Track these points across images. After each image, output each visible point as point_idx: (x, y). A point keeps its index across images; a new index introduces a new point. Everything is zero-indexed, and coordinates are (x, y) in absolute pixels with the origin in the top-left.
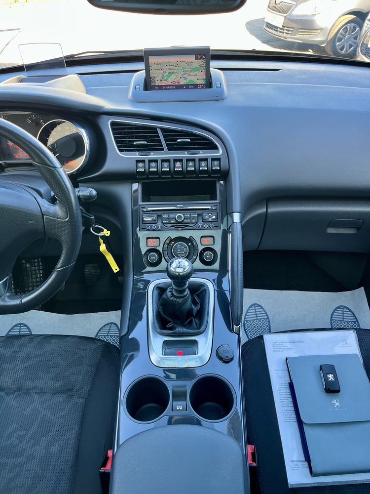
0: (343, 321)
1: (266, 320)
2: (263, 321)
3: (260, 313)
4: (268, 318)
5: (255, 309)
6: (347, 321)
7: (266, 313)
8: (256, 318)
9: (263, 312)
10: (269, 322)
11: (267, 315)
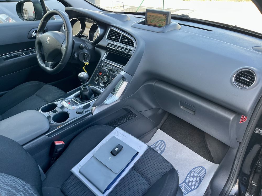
0: (198, 174)
1: (162, 150)
2: (161, 150)
3: (162, 146)
4: (164, 150)
5: (162, 143)
6: (199, 175)
7: (165, 147)
8: (159, 147)
9: (164, 146)
10: (163, 152)
11: (165, 149)
